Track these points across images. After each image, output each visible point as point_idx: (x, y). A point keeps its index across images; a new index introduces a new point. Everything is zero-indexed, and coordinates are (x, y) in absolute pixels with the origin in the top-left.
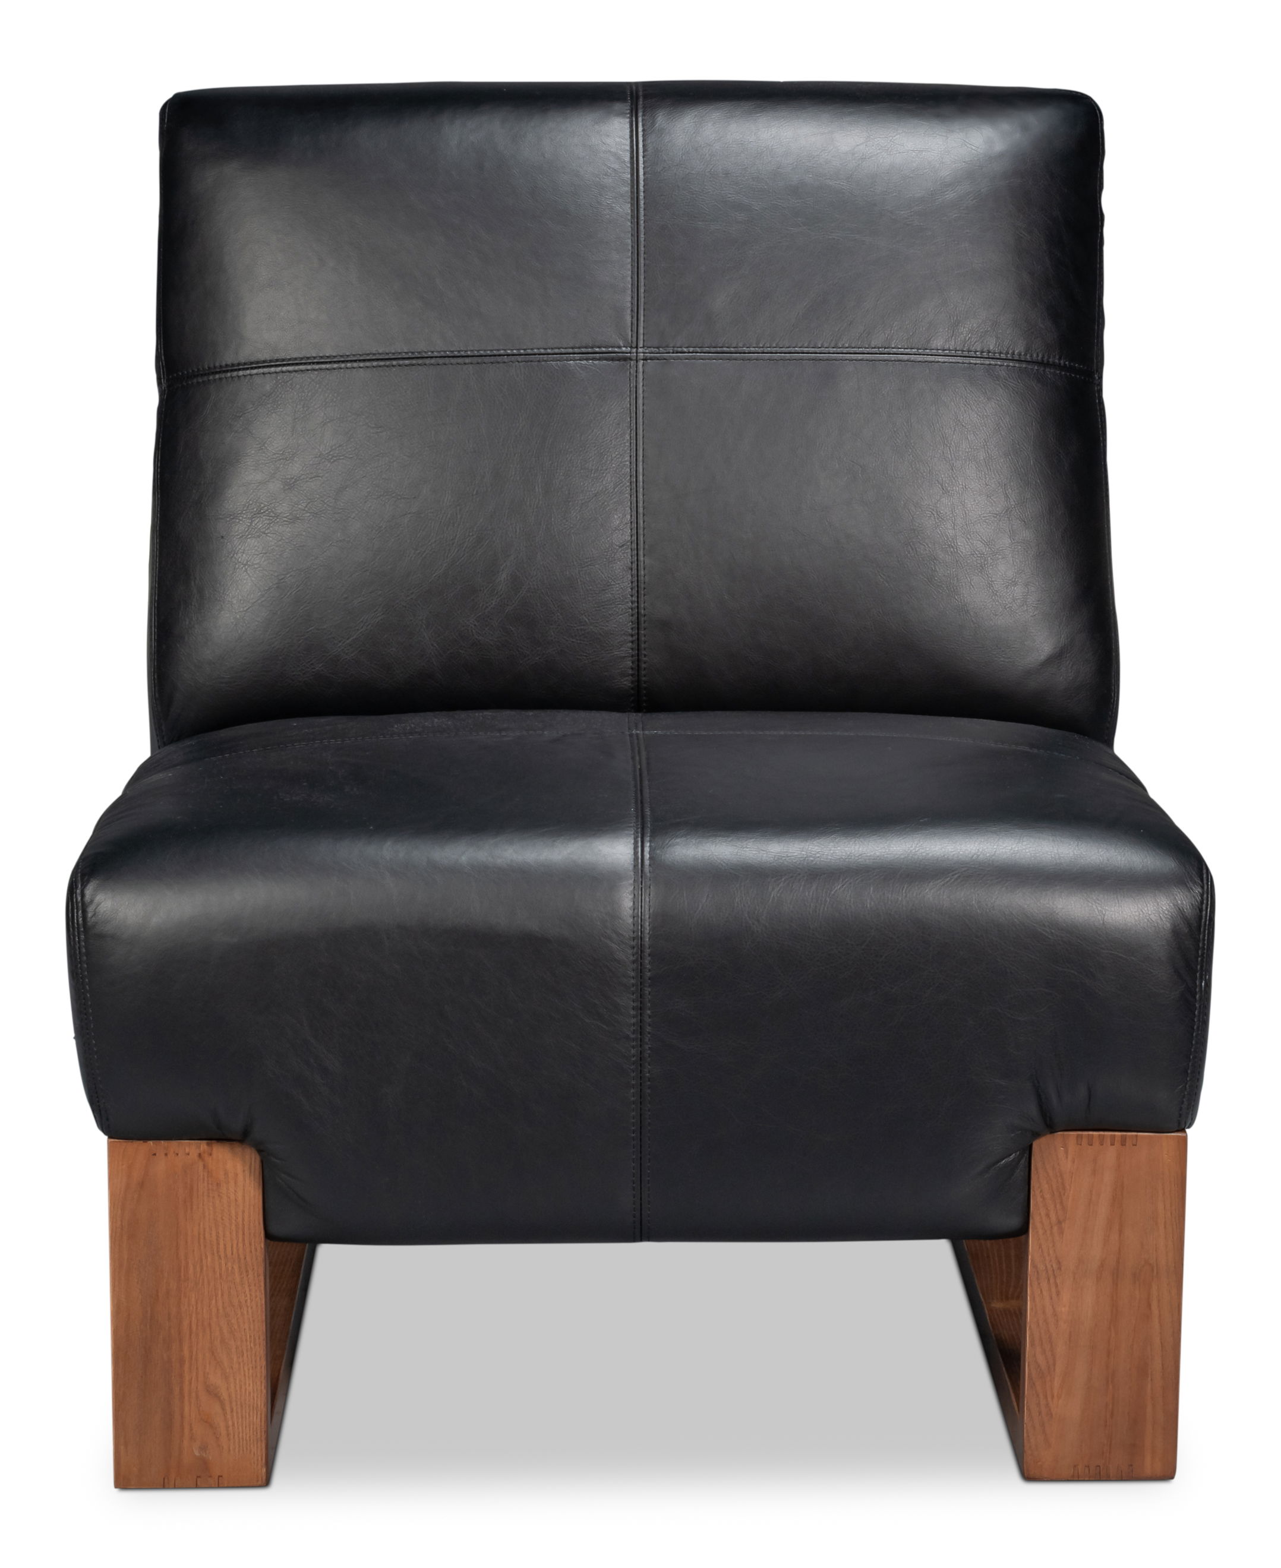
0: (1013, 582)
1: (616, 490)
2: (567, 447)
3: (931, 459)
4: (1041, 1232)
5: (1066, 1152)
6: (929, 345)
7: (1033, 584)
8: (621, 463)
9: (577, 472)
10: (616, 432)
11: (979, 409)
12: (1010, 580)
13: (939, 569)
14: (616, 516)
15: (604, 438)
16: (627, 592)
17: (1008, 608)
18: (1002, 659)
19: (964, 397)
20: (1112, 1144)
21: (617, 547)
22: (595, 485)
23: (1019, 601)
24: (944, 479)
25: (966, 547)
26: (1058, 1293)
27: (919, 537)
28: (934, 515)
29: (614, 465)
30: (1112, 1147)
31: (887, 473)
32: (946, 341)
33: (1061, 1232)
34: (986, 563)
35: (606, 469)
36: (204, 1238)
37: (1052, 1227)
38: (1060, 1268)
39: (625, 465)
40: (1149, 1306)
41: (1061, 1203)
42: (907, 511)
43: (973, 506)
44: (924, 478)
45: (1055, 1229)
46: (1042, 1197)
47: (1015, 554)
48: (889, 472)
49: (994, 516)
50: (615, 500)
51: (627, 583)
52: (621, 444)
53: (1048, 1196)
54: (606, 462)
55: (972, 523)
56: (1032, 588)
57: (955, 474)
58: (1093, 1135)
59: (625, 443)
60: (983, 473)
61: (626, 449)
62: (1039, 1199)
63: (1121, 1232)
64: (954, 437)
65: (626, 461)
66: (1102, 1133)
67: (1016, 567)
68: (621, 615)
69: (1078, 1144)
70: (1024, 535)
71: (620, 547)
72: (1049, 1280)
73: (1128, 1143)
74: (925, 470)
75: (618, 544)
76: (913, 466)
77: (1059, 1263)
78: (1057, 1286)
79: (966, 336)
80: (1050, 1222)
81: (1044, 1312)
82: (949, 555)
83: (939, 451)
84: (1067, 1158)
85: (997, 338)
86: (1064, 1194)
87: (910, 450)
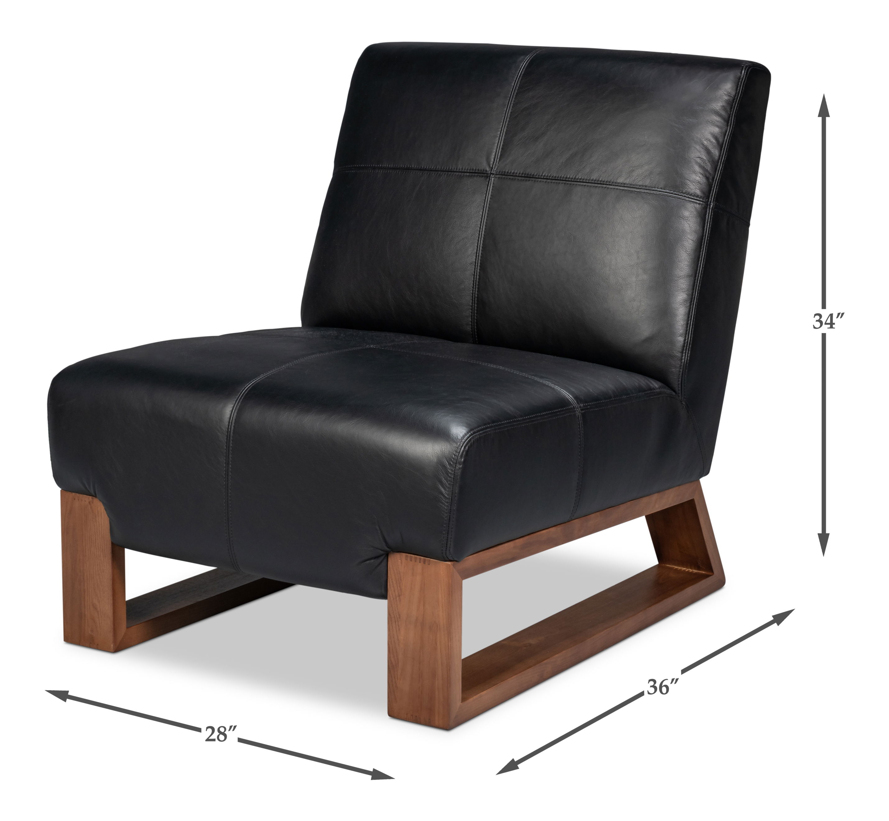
0: (634, 299)
1: (472, 237)
2: (455, 215)
3: (605, 236)
4: (392, 599)
5: (402, 563)
6: (617, 181)
7: (644, 301)
8: (476, 225)
9: (457, 227)
10: (477, 210)
11: (633, 214)
12: (632, 298)
13: (600, 289)
14: (470, 250)
15: (471, 213)
16: (471, 286)
17: (629, 312)
18: (623, 337)
19: (627, 207)
20: (420, 562)
21: (469, 264)
22: (463, 234)
23: (635, 309)
24: (609, 246)
25: (614, 280)
26: (399, 630)
27: (593, 273)
28: (601, 263)
29: (473, 226)
30: (420, 563)
31: (584, 241)
32: (625, 179)
33: (400, 600)
34: (622, 289)
35: (469, 227)
36: (91, 539)
37: (396, 597)
38: (400, 618)
39: (477, 226)
40: (436, 644)
41: (400, 586)
42: (590, 260)
43: (621, 261)
44: (600, 245)
45: (398, 598)
46: (392, 582)
47: (637, 286)
48: (585, 240)
49: (630, 266)
50: (471, 242)
51: (471, 282)
52: (478, 216)
53: (394, 582)
54: (470, 224)
55: (618, 269)
56: (643, 303)
57: (615, 244)
58: (412, 556)
59: (479, 216)
60: (628, 245)
61: (479, 219)
62: (391, 583)
63: (424, 606)
64: (618, 226)
65: (478, 224)
66: (416, 556)
67: (636, 293)
68: (467, 296)
69: (406, 560)
70: (643, 277)
71: (470, 264)
72: (396, 622)
73: (426, 563)
74: (602, 241)
75: (469, 263)
76: (596, 238)
77: (399, 615)
78: (399, 626)
79: (635, 178)
80: (395, 594)
81: (394, 637)
82: (605, 283)
83: (610, 232)
84: (402, 565)
85: (651, 180)
86: (401, 583)
87: (597, 231)
